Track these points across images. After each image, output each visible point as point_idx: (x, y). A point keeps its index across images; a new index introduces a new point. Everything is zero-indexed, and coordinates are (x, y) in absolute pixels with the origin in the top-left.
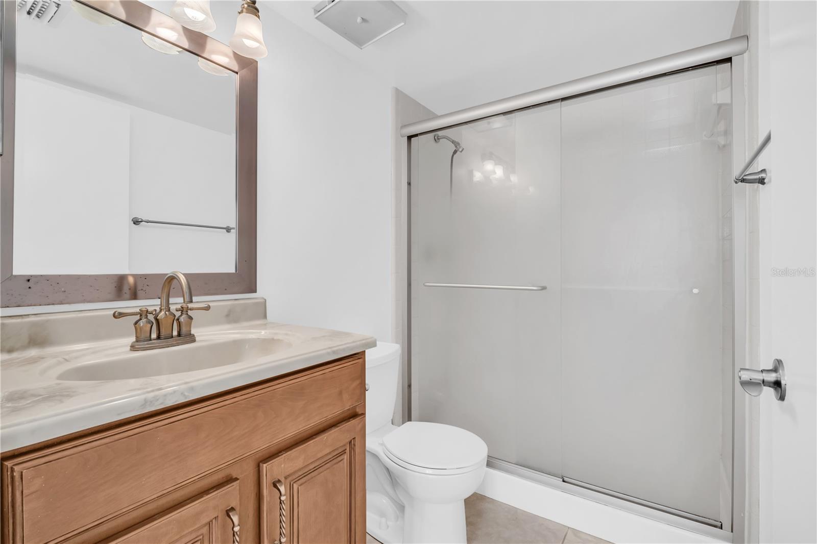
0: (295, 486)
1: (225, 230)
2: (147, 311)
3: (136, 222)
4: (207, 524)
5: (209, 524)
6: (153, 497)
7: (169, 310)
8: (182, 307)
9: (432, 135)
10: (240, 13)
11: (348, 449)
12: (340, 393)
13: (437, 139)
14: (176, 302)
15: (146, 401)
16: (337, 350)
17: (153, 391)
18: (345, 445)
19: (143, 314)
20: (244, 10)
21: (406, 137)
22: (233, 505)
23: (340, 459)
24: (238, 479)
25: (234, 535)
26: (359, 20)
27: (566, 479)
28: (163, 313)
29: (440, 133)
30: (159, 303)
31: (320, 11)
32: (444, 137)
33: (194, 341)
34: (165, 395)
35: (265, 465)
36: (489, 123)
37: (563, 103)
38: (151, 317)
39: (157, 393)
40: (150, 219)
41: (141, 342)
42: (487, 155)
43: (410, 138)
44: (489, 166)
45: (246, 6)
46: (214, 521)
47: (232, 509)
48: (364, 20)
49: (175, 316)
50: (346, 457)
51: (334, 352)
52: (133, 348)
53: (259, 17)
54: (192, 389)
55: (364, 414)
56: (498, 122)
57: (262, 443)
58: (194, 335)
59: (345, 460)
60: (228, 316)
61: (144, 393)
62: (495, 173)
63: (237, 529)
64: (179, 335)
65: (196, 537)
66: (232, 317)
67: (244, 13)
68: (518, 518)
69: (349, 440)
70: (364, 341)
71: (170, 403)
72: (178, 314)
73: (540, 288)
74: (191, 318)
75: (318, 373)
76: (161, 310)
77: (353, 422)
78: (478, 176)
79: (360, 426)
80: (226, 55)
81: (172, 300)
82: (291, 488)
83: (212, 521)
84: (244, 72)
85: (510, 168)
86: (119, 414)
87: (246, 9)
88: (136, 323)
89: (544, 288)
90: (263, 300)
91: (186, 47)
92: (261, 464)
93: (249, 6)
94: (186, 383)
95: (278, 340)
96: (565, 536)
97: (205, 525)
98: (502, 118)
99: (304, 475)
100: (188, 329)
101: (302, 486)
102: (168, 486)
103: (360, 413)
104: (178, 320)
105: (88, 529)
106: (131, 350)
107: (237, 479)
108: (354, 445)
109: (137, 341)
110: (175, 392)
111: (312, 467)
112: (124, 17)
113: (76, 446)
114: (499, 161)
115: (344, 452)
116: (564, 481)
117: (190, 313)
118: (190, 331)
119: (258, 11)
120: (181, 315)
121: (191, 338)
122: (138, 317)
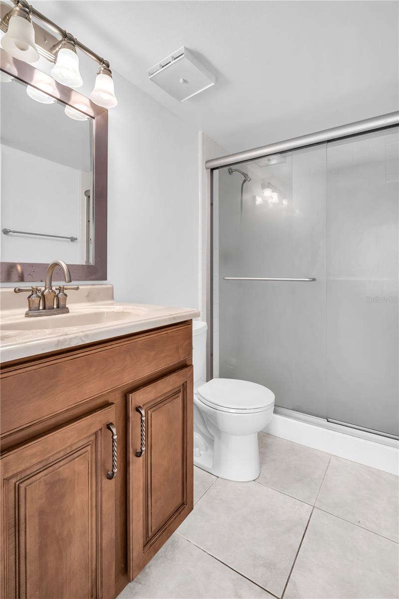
0: (149, 412)
1: (69, 240)
2: (37, 289)
3: (6, 232)
4: (94, 434)
5: (96, 434)
6: (62, 410)
7: (51, 289)
8: (60, 287)
9: (227, 168)
10: (98, 74)
11: (182, 389)
12: (177, 349)
13: (231, 172)
14: (56, 285)
15: (59, 341)
16: (176, 317)
17: (62, 335)
18: (180, 386)
19: (34, 291)
20: (101, 72)
21: (210, 170)
22: (111, 421)
23: (177, 395)
24: (114, 403)
25: (113, 442)
26: (181, 81)
27: (329, 420)
28: (47, 290)
29: (233, 167)
30: (45, 285)
31: (153, 74)
32: (237, 170)
33: (68, 312)
34: (71, 339)
35: (130, 395)
36: (269, 160)
37: (328, 144)
38: (39, 294)
39: (65, 337)
40: (16, 230)
41: (33, 311)
42: (266, 185)
43: (212, 170)
44: (268, 192)
45: (102, 69)
46: (99, 431)
47: (111, 424)
48: (185, 81)
49: (55, 293)
50: (181, 395)
51: (174, 318)
52: (27, 315)
53: (111, 77)
54: (86, 336)
55: (191, 365)
56: (274, 160)
57: (129, 378)
58: (68, 308)
59: (180, 397)
60: (88, 296)
61: (57, 336)
62: (272, 197)
63: (115, 437)
64: (58, 307)
65: (88, 442)
66: (90, 298)
67: (101, 74)
68: (293, 449)
69: (182, 383)
70: (192, 312)
71: (74, 344)
72: (57, 292)
73: (311, 280)
74: (66, 295)
75: (163, 333)
76: (46, 289)
77: (185, 370)
78: (259, 200)
79: (189, 373)
80: (86, 105)
81: (53, 283)
82: (146, 413)
83: (98, 432)
84: (98, 118)
85: (282, 195)
86: (43, 350)
87: (103, 71)
88: (29, 297)
89: (314, 280)
90: (111, 286)
91: (59, 97)
92: (128, 395)
93: (105, 69)
94: (83, 332)
95: (128, 313)
96: (330, 461)
97: (93, 434)
98: (279, 155)
99: (156, 405)
100: (64, 303)
101: (154, 413)
102: (71, 403)
103: (189, 364)
104: (57, 296)
105: (22, 429)
106: (26, 317)
107: (112, 404)
108: (186, 387)
109: (30, 310)
110: (76, 337)
111: (159, 399)
112: (16, 74)
113: (16, 370)
114: (275, 189)
115: (179, 392)
116: (328, 421)
117: (65, 291)
118: (65, 305)
119: (111, 72)
120: (59, 293)
121: (66, 310)
122: (30, 293)
